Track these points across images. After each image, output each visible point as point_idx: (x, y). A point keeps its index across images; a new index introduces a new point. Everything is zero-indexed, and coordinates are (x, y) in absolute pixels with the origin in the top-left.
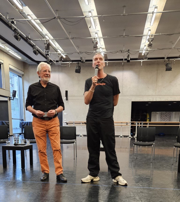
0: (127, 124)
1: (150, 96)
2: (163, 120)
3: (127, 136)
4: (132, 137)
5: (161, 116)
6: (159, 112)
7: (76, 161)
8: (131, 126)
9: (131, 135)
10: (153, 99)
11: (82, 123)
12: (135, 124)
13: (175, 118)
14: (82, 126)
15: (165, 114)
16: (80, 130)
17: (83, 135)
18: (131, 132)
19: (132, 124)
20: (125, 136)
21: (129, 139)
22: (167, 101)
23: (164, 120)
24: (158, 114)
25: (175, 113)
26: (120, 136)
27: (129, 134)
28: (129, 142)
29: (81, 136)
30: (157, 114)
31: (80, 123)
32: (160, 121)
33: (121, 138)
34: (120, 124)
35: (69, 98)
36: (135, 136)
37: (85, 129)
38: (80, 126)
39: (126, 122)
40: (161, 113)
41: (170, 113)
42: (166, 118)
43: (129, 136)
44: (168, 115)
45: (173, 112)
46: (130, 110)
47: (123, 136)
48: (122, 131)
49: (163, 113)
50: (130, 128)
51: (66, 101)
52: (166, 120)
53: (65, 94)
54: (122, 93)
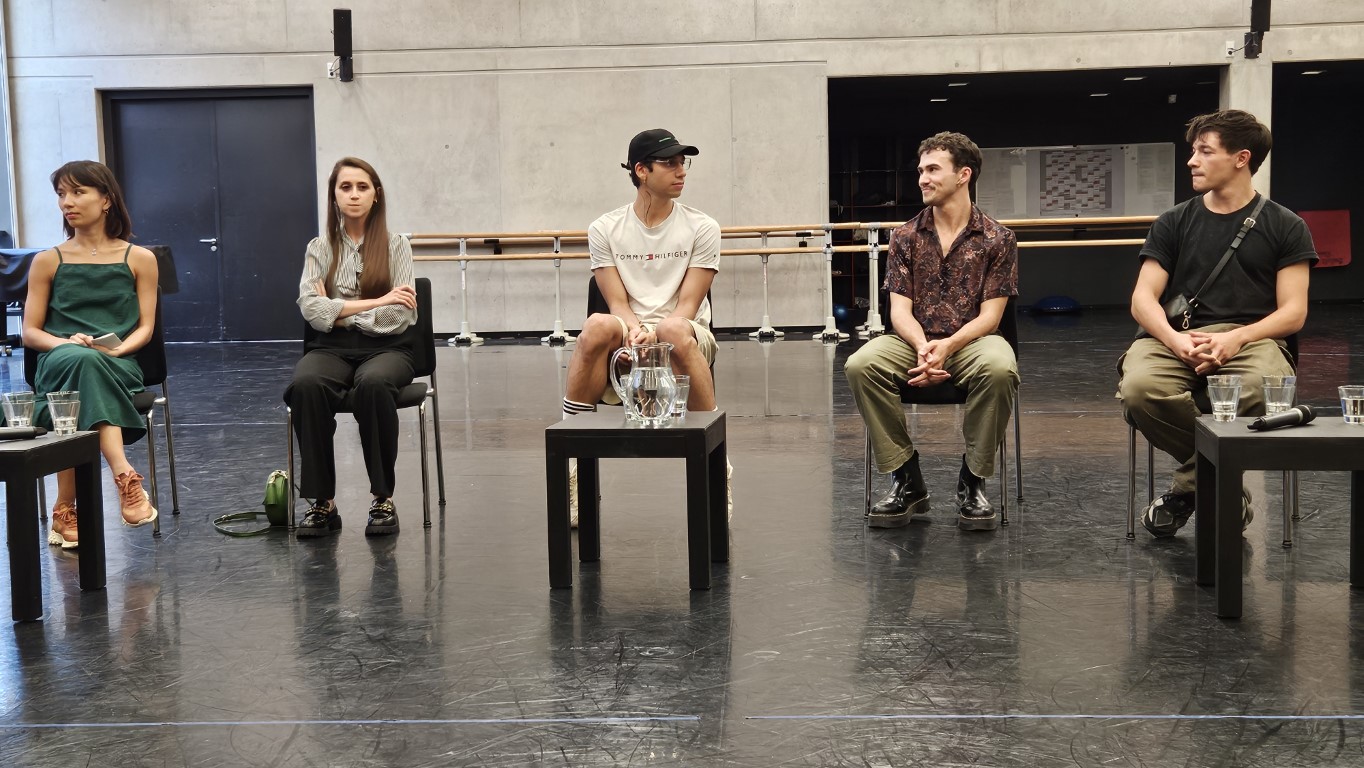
0: (805, 239)
1: (958, 41)
2: (1062, 201)
3: (807, 332)
4: (842, 335)
5: (1044, 179)
6: (1025, 149)
8: (835, 255)
9: (840, 323)
10: (980, 56)
11: (471, 247)
12: (865, 242)
13: (1143, 185)
14: (471, 266)
15: (1073, 159)
16: (453, 298)
17: (479, 335)
18: (837, 302)
19: (840, 237)
20: (792, 333)
21: (823, 351)
22: (1075, 66)
23: (1067, 206)
24: (1019, 163)
25: (1140, 151)
26: (755, 329)
27: (823, 313)
28: (823, 370)
29: (466, 342)
30: (1016, 160)
31: (456, 247)
32: (1042, 215)
33: (767, 345)
34: (756, 245)
35: (361, 61)
36: (866, 324)
37: (494, 286)
38: (456, 267)
39: (794, 226)
40: (1042, 152)
41: (1104, 150)
42: (1079, 192)
43: (824, 328)
44: (1091, 167)
45: (1125, 146)
46: (818, 141)
47: (777, 329)
48: (771, 293)
49: (1054, 154)
50: (826, 269)
51: (343, 87)
52: (1079, 202)
53: (332, 37)
54: (756, 21)
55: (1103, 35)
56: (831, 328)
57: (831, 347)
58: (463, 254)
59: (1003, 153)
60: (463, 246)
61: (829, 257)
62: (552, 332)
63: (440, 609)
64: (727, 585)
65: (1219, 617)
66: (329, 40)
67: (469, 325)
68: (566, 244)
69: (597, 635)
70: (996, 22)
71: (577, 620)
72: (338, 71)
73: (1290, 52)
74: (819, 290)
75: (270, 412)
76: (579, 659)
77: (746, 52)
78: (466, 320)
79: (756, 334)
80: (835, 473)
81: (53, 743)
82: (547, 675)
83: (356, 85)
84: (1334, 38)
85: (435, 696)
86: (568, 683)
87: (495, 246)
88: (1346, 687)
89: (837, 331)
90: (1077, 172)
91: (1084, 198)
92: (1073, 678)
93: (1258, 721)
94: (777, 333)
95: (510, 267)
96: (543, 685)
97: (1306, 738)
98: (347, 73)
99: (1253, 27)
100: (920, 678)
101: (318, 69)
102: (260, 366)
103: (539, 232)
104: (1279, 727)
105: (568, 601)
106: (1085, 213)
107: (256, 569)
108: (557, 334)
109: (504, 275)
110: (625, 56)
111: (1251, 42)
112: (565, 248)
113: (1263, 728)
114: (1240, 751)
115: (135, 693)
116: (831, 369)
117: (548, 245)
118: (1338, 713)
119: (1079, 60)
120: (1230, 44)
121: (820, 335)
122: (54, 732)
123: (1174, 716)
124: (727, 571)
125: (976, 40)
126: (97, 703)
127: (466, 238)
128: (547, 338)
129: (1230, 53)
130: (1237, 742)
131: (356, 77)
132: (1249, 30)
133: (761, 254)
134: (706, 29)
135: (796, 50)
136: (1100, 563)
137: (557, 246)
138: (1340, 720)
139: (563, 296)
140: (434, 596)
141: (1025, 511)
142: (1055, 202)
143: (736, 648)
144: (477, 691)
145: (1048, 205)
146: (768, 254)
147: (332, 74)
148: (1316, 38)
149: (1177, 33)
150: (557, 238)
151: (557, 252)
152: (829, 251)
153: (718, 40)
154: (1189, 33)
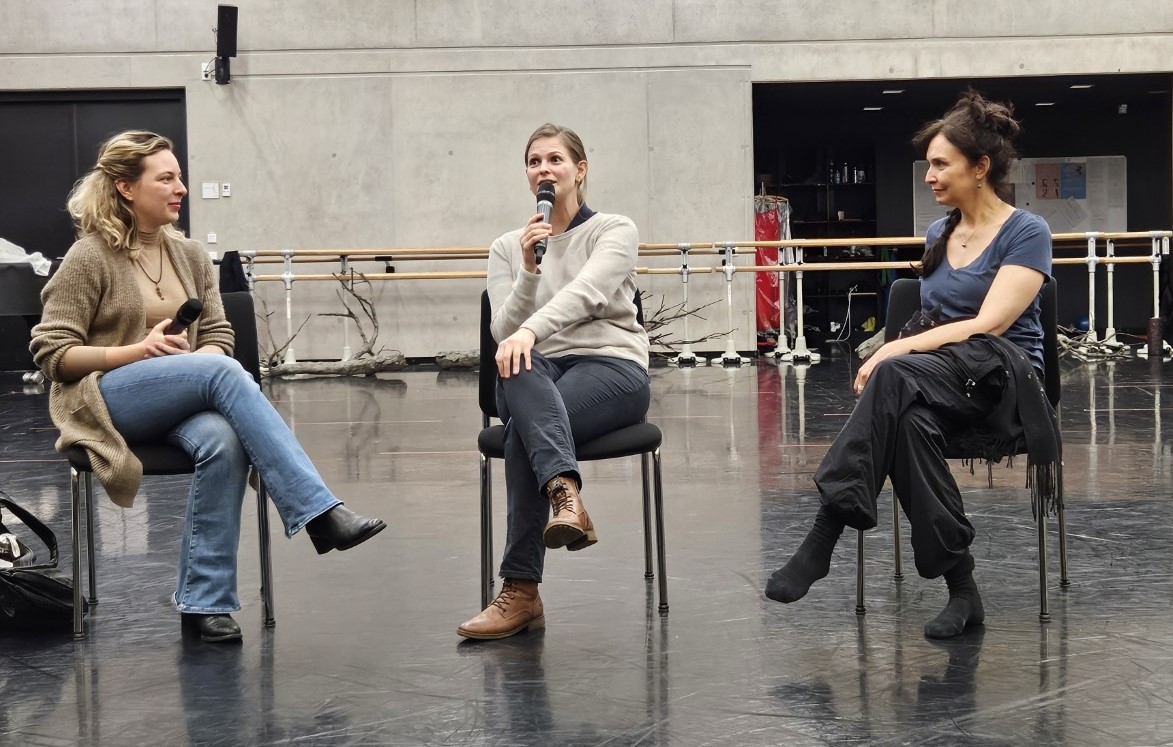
1: (892, 44)
10: (916, 62)
22: (1018, 72)
53: (214, 35)
54: (674, 22)
55: (1048, 40)
70: (934, 25)
72: (214, 73)
77: (663, 56)
79: (675, 360)
83: (235, 88)
94: (698, 359)
98: (223, 75)
101: (192, 72)
110: (530, 58)
119: (1022, 66)
125: (912, 43)
131: (233, 79)
134: (620, 30)
135: (718, 54)
147: (206, 76)
149: (1126, 39)
152: (752, 270)
153: (632, 41)
154: (1139, 39)
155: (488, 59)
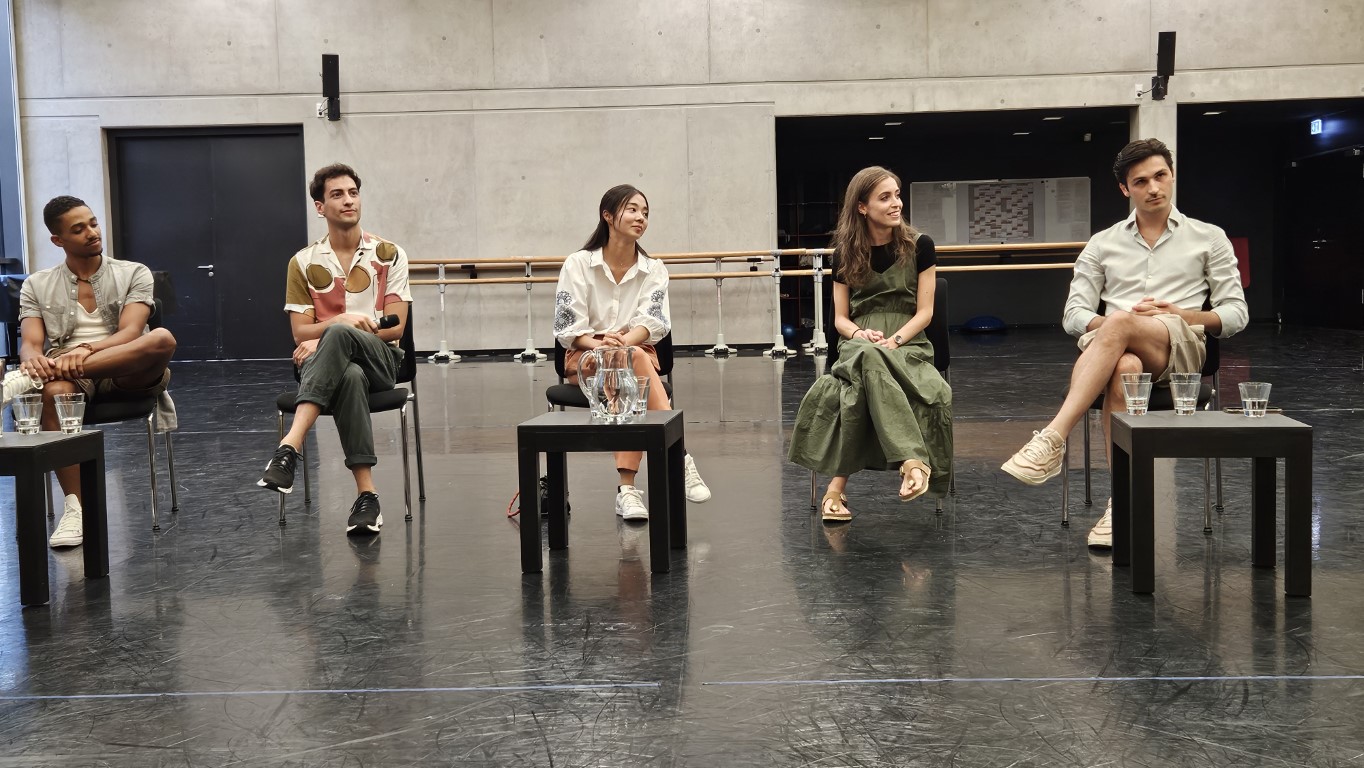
0: (756, 264)
1: (893, 84)
2: (989, 231)
3: (758, 349)
4: (790, 351)
5: (972, 210)
6: (955, 183)
7: (422, 532)
8: (784, 279)
9: (789, 341)
10: (913, 98)
11: (449, 272)
12: (811, 267)
13: (1062, 216)
14: (450, 290)
15: (997, 192)
16: (432, 319)
17: (456, 353)
18: (785, 322)
19: (787, 262)
20: (745, 350)
21: (773, 366)
22: (999, 106)
23: (993, 235)
24: (950, 196)
25: (1059, 183)
26: (711, 347)
27: (772, 332)
28: (773, 382)
29: (445, 359)
30: (947, 193)
31: (434, 272)
32: (970, 243)
33: (721, 361)
34: (711, 269)
35: (347, 102)
36: (812, 342)
37: (470, 308)
38: (435, 291)
39: (746, 252)
40: (970, 185)
41: (1026, 184)
42: (1004, 222)
43: (773, 345)
44: (1014, 199)
45: (1045, 180)
46: (767, 175)
47: (730, 346)
48: (725, 314)
49: (981, 187)
50: (775, 291)
51: (331, 126)
52: (1005, 230)
53: (320, 79)
54: (710, 66)
55: (1026, 79)
56: (780, 346)
57: (781, 362)
58: (442, 278)
59: (935, 187)
60: (442, 271)
61: (778, 280)
62: (524, 350)
63: (420, 591)
64: (686, 569)
65: (1134, 593)
66: (318, 84)
67: (448, 344)
68: (537, 269)
69: (566, 613)
70: (928, 66)
71: (547, 599)
72: (327, 111)
73: (1193, 94)
74: (769, 311)
75: (262, 421)
76: (549, 634)
77: (700, 95)
78: (446, 339)
79: (711, 351)
80: (784, 470)
81: (59, 712)
82: (520, 648)
83: (343, 124)
84: (1232, 82)
85: (415, 668)
86: (538, 655)
87: (471, 271)
88: (1250, 651)
89: (786, 348)
90: (1003, 203)
91: (1009, 228)
92: (1002, 646)
93: (1170, 682)
94: (731, 350)
95: (485, 290)
96: (515, 657)
97: (1214, 696)
98: (334, 113)
99: (1159, 71)
100: (862, 647)
101: (308, 109)
102: (255, 381)
103: (512, 258)
104: (1189, 687)
105: (539, 584)
106: (1009, 241)
107: (249, 558)
108: (529, 351)
109: (479, 298)
111: (1158, 85)
112: (535, 273)
113: (1174, 688)
114: (1153, 708)
115: (137, 668)
116: (780, 381)
117: (520, 270)
118: (1242, 674)
119: (1002, 101)
120: (1139, 87)
121: (770, 352)
122: (60, 703)
123: (1093, 678)
124: (685, 556)
125: (911, 83)
126: (100, 677)
127: (444, 263)
128: (519, 356)
129: (1139, 95)
130: (1151, 701)
131: (342, 116)
132: (1155, 74)
133: (716, 278)
134: (664, 73)
135: (746, 92)
136: (1025, 546)
137: (529, 271)
138: (1245, 681)
139: (534, 317)
140: (415, 581)
141: (957, 502)
142: (983, 231)
143: (693, 623)
144: (454, 663)
145: (977, 233)
146: (722, 278)
147: (320, 114)
148: (1216, 82)
149: (1091, 77)
150: (528, 263)
151: (528, 276)
152: (777, 274)
153: (675, 82)
154: (1102, 77)
155: (556, 99)
